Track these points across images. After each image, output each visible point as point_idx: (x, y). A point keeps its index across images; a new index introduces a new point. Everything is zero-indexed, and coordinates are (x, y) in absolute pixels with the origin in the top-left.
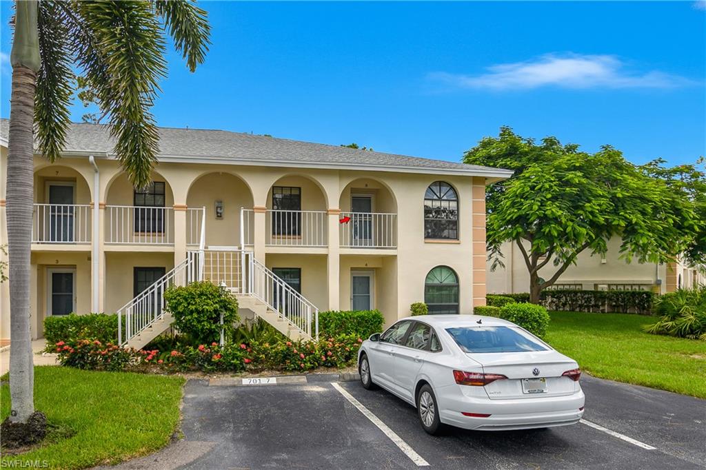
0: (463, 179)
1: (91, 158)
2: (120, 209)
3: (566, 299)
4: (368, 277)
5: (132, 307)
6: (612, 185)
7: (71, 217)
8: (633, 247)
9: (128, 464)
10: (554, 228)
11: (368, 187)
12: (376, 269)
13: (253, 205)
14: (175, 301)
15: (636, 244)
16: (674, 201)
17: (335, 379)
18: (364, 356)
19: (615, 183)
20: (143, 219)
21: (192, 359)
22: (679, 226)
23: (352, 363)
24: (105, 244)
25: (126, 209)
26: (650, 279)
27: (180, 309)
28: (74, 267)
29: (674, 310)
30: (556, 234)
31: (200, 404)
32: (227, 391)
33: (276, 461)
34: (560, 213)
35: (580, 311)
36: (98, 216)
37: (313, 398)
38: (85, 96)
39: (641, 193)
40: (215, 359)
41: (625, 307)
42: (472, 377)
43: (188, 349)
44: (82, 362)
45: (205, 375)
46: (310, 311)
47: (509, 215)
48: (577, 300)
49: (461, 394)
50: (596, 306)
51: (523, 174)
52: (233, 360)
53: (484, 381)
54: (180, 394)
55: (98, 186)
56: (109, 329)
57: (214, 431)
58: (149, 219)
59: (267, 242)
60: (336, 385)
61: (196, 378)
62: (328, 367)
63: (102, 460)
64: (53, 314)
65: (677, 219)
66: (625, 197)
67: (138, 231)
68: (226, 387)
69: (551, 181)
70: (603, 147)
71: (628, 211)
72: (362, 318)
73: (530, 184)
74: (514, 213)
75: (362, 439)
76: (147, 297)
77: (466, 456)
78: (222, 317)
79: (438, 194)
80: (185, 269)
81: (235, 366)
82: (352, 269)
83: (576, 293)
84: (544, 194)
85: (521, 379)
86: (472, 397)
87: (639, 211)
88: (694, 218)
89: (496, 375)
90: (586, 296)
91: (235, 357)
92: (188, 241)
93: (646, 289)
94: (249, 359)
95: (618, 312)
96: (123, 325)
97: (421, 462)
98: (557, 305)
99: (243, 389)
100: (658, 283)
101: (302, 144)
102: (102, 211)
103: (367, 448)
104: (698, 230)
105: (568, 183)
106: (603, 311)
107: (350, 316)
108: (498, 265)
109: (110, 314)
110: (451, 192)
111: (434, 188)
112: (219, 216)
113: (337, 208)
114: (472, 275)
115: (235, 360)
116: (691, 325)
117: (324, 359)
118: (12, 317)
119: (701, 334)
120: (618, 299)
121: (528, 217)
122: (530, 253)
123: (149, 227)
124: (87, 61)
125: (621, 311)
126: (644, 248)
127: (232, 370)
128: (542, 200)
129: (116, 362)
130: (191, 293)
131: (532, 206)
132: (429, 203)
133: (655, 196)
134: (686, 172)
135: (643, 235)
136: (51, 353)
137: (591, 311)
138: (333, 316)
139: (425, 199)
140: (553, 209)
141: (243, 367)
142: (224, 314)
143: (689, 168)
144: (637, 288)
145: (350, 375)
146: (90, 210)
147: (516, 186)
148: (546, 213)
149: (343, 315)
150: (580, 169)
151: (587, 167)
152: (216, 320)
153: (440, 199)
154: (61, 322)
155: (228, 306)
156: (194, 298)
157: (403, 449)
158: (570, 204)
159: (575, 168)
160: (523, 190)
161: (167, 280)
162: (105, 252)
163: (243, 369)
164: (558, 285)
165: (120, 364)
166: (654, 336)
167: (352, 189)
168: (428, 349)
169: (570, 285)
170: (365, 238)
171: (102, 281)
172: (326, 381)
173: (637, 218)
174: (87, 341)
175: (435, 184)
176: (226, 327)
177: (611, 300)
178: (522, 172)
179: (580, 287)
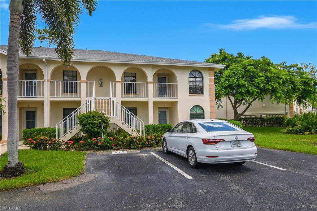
0: (204, 69)
1: (44, 60)
2: (57, 82)
3: (249, 121)
4: (166, 112)
5: (62, 124)
6: (266, 72)
7: (35, 86)
8: (275, 97)
9: (61, 182)
10: (243, 89)
11: (165, 73)
12: (169, 107)
13: (116, 80)
14: (82, 119)
15: (276, 96)
16: (291, 78)
17: (152, 151)
18: (165, 140)
19: (267, 71)
20: (67, 87)
21: (89, 145)
22: (293, 89)
23: (160, 145)
24: (50, 97)
25: (60, 82)
26: (283, 112)
27: (84, 122)
28: (36, 108)
29: (293, 123)
30: (244, 91)
31: (93, 161)
32: (105, 157)
33: (127, 179)
34: (245, 83)
35: (255, 126)
36: (47, 85)
37: (142, 158)
38: (41, 38)
39: (278, 75)
40: (100, 144)
41: (273, 124)
42: (210, 141)
43: (88, 140)
44: (40, 147)
45: (95, 151)
46: (141, 124)
47: (224, 85)
48: (253, 122)
49: (205, 148)
50: (262, 124)
51: (229, 68)
52: (108, 144)
53: (215, 142)
54: (84, 158)
55: (47, 72)
56: (52, 134)
57: (99, 170)
58: (70, 87)
59: (122, 96)
60: (153, 153)
61: (91, 152)
62: (149, 147)
63: (49, 180)
64: (27, 128)
65: (293, 86)
66: (271, 77)
67: (65, 92)
68: (105, 155)
69: (241, 70)
70: (262, 57)
71: (272, 82)
72: (164, 127)
73: (232, 71)
74: (226, 84)
75: (164, 171)
76: (69, 119)
77: (209, 175)
78: (102, 126)
79: (194, 75)
80: (86, 107)
81: (108, 147)
82: (159, 108)
83: (253, 119)
84: (238, 76)
85: (230, 141)
86: (211, 149)
87: (277, 82)
88: (299, 85)
89: (220, 139)
90: (257, 120)
91: (108, 143)
92: (87, 96)
93: (281, 116)
94: (115, 144)
95: (271, 126)
96: (59, 132)
97: (190, 177)
98: (245, 124)
99: (112, 156)
100: (286, 114)
101: (136, 56)
102: (49, 83)
103: (167, 174)
104: (301, 90)
105: (248, 71)
106: (264, 126)
107: (158, 126)
108: (220, 107)
109: (52, 128)
110: (200, 74)
111: (193, 73)
112: (101, 85)
113: (152, 81)
114: (209, 109)
115: (109, 144)
116: (300, 129)
117: (147, 143)
118: (9, 119)
119: (304, 132)
120: (270, 121)
121: (232, 85)
122: (234, 102)
123: (70, 91)
124: (43, 12)
125: (272, 126)
126: (280, 98)
127: (107, 149)
128: (238, 78)
129: (56, 146)
130: (89, 116)
131: (233, 81)
132: (191, 79)
133: (283, 77)
134: (296, 67)
135: (278, 92)
136: (25, 145)
137: (260, 126)
138: (151, 126)
139: (189, 77)
140: (242, 82)
141: (112, 147)
142: (103, 125)
143: (297, 65)
144: (278, 116)
145: (159, 149)
146: (43, 82)
147: (227, 72)
148: (240, 83)
149: (155, 126)
150: (253, 65)
151: (255, 64)
152: (100, 127)
153: (195, 77)
154: (30, 131)
155: (105, 122)
156: (90, 118)
157: (182, 174)
158: (249, 79)
159: (251, 65)
160: (230, 74)
161: (78, 111)
162: (50, 101)
163: (112, 148)
164: (245, 116)
165: (57, 147)
166: (285, 134)
167: (158, 74)
168: (191, 132)
169: (250, 115)
170: (164, 94)
171: (49, 114)
172: (148, 152)
173: (276, 85)
174: (42, 138)
175: (193, 71)
176: (104, 130)
177: (267, 121)
178: (229, 67)
179: (255, 116)
